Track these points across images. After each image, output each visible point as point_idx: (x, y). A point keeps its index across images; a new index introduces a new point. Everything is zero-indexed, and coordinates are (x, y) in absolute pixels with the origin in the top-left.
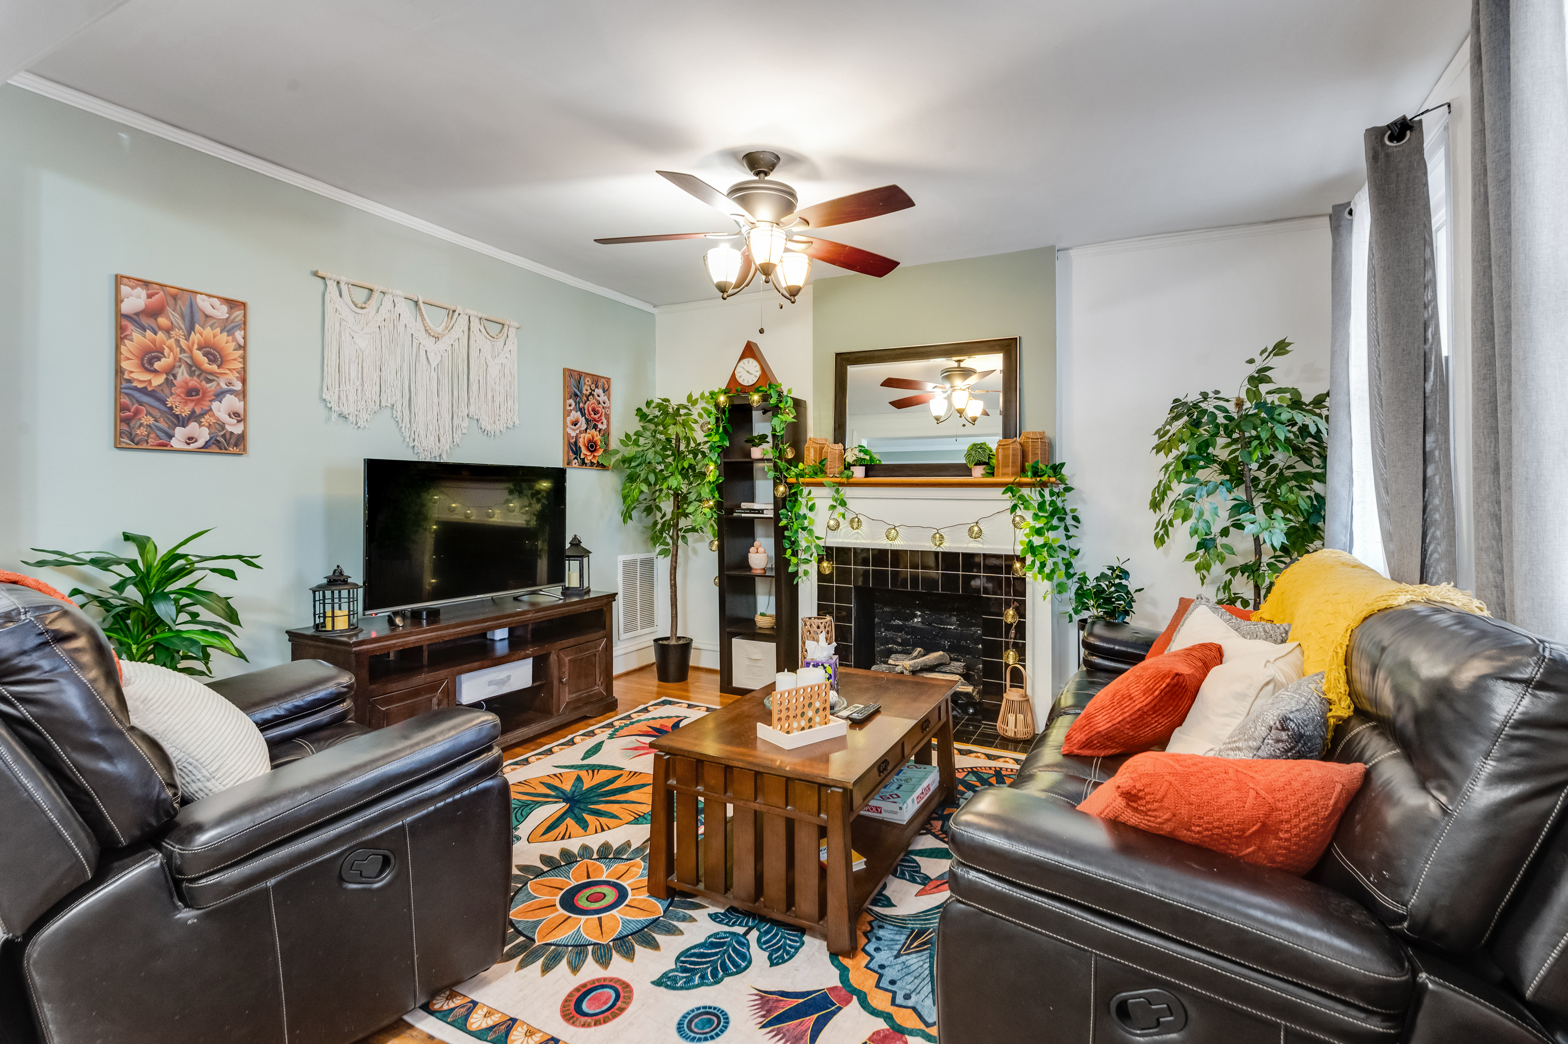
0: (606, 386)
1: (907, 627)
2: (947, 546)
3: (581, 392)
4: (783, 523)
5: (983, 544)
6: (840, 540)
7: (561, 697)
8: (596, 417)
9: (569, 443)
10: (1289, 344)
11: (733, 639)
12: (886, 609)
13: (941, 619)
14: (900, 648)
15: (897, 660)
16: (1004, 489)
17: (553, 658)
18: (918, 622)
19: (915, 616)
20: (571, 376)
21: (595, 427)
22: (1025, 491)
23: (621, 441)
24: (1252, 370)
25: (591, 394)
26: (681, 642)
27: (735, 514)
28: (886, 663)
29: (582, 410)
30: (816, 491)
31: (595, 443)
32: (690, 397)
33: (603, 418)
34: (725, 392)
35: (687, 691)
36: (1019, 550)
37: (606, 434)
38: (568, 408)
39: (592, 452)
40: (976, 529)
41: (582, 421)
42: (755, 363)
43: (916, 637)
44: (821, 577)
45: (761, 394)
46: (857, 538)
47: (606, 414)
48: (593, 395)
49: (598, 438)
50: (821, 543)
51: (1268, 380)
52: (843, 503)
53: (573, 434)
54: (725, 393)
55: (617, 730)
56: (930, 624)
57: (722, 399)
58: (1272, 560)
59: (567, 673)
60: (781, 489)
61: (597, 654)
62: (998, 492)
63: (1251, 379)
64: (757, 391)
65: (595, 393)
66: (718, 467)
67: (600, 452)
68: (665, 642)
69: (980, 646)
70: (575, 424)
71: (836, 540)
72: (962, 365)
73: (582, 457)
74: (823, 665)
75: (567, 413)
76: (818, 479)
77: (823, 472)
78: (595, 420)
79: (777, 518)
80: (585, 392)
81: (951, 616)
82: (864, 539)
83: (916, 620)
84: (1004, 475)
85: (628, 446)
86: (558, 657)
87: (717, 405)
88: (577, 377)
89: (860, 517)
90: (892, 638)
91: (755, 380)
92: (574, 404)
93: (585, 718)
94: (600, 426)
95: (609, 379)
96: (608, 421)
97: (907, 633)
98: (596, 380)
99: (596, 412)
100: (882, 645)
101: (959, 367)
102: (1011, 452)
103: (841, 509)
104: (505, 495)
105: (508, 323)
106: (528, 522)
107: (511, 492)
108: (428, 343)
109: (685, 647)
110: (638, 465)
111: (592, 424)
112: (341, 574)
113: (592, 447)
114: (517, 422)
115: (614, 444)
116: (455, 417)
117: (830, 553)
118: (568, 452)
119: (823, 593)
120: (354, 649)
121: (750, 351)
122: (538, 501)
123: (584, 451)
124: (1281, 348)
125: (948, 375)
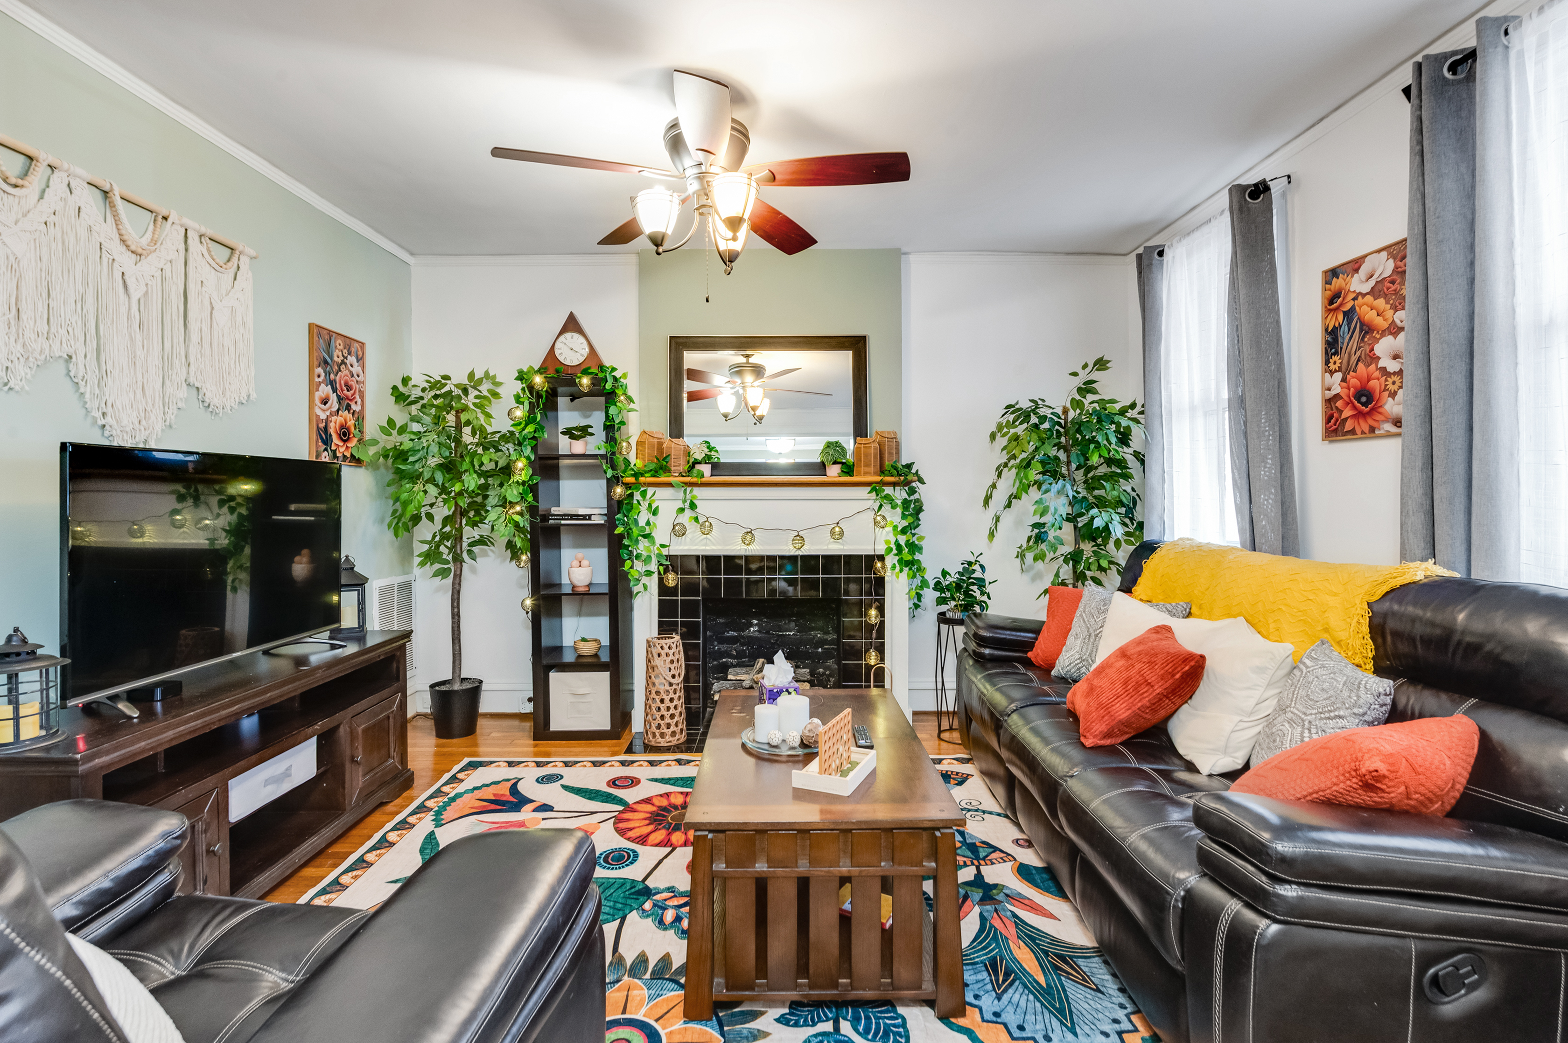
0: (360, 353)
1: (743, 637)
2: (809, 549)
3: (331, 358)
4: (619, 530)
5: (843, 545)
6: (686, 548)
7: (354, 784)
8: (349, 394)
9: (318, 428)
10: (1108, 362)
11: (551, 674)
12: (722, 621)
13: (779, 626)
14: (734, 661)
15: (737, 674)
16: (869, 489)
17: (343, 731)
18: (754, 631)
19: (752, 625)
20: (319, 335)
21: (348, 408)
22: (888, 490)
23: (382, 428)
24: (1078, 382)
25: (343, 362)
26: (469, 686)
27: (551, 522)
28: (726, 679)
29: (332, 384)
30: (662, 492)
31: (348, 429)
32: (471, 375)
33: (358, 397)
34: (541, 370)
35: (476, 745)
36: (881, 549)
37: (360, 418)
38: (317, 380)
39: (345, 441)
40: (837, 529)
41: (333, 398)
42: (582, 339)
43: (752, 648)
44: (663, 589)
45: (590, 377)
46: (706, 545)
47: (360, 391)
48: (345, 364)
49: (351, 423)
50: (665, 552)
51: (1094, 392)
52: (693, 506)
53: (323, 416)
54: (541, 374)
55: (438, 813)
56: (768, 632)
57: (538, 380)
58: (1095, 548)
59: (360, 749)
60: (619, 490)
61: (391, 716)
62: (863, 492)
63: (1080, 390)
64: (585, 372)
65: (347, 362)
66: (531, 464)
67: (353, 443)
68: (443, 688)
69: (820, 650)
70: (325, 402)
71: (681, 548)
72: (751, 360)
73: (333, 448)
74: (787, 690)
75: (313, 387)
76: (663, 479)
77: (666, 470)
78: (348, 398)
79: (611, 523)
80: (336, 359)
81: (790, 621)
82: (714, 545)
83: (752, 629)
84: (866, 473)
85: (390, 435)
86: (350, 727)
87: (531, 388)
88: (327, 337)
89: (710, 520)
90: (726, 652)
91: (582, 359)
92: (323, 374)
93: (382, 804)
94: (354, 407)
95: (363, 344)
96: (362, 401)
97: (743, 645)
98: (349, 342)
99: (349, 388)
100: (714, 660)
101: (748, 362)
102: (872, 451)
103: (688, 513)
104: (170, 502)
105: (241, 248)
106: (212, 540)
107: (181, 498)
108: (126, 260)
109: (474, 691)
110: (416, 461)
111: (345, 403)
112: (24, 641)
113: (345, 435)
114: (254, 396)
115: (371, 429)
116: (167, 382)
117: (674, 563)
118: (317, 442)
119: (665, 609)
120: (81, 769)
121: (572, 325)
122: (232, 510)
123: (336, 440)
124: (1101, 364)
125: (738, 370)
